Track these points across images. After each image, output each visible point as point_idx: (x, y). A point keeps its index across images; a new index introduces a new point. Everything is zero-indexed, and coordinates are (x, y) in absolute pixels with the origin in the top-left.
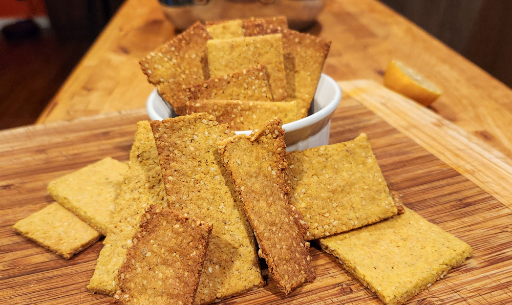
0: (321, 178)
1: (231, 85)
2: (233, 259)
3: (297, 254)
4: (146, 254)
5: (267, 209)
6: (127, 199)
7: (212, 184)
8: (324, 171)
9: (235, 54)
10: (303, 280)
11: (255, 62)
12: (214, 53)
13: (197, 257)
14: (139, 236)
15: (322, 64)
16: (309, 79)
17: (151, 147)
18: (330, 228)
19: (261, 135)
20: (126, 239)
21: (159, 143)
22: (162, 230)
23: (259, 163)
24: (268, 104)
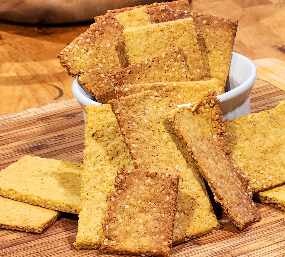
0: (252, 141)
1: (153, 69)
2: (193, 208)
3: (244, 201)
4: (125, 207)
5: (215, 165)
6: (92, 171)
7: (166, 149)
8: (254, 136)
9: (152, 40)
10: (252, 219)
11: (170, 45)
12: (132, 41)
13: (171, 200)
14: (116, 194)
15: (232, 43)
16: (222, 57)
17: (103, 126)
18: (266, 182)
19: (199, 106)
20: (99, 202)
21: (120, 118)
22: (135, 186)
23: (202, 129)
24: (190, 84)
